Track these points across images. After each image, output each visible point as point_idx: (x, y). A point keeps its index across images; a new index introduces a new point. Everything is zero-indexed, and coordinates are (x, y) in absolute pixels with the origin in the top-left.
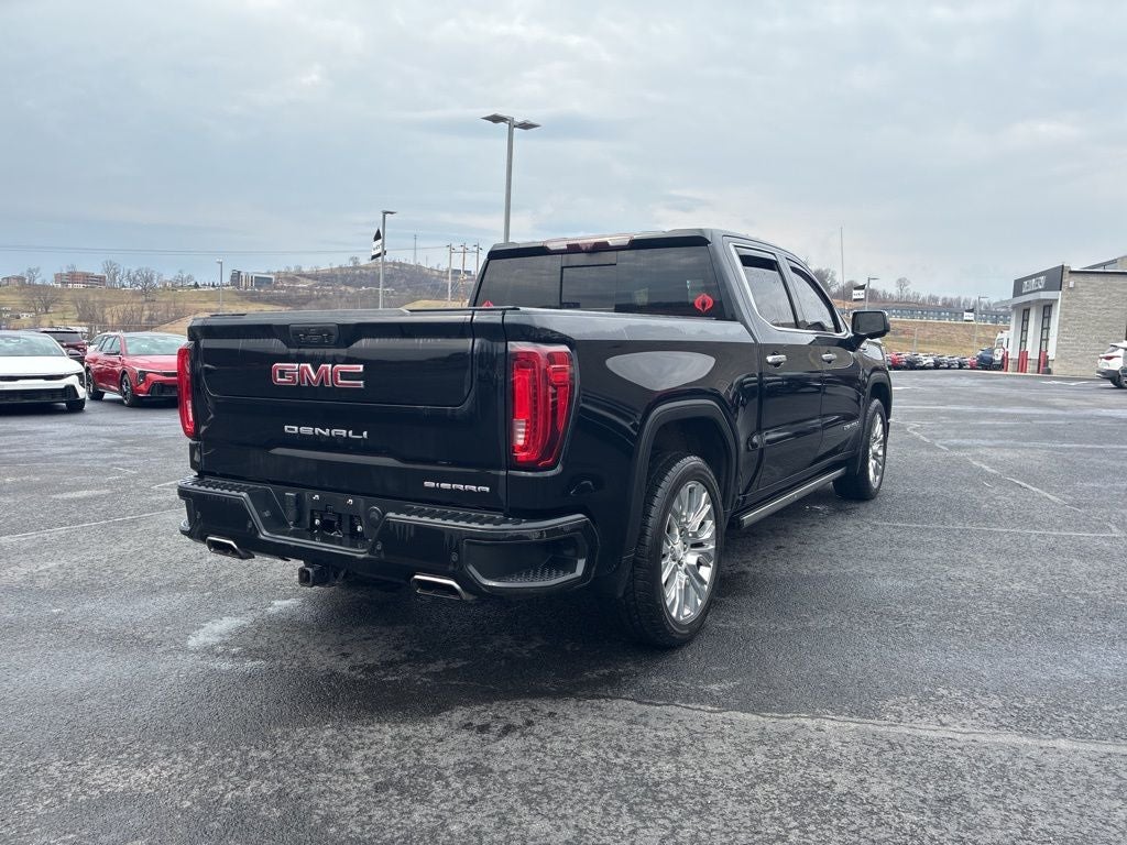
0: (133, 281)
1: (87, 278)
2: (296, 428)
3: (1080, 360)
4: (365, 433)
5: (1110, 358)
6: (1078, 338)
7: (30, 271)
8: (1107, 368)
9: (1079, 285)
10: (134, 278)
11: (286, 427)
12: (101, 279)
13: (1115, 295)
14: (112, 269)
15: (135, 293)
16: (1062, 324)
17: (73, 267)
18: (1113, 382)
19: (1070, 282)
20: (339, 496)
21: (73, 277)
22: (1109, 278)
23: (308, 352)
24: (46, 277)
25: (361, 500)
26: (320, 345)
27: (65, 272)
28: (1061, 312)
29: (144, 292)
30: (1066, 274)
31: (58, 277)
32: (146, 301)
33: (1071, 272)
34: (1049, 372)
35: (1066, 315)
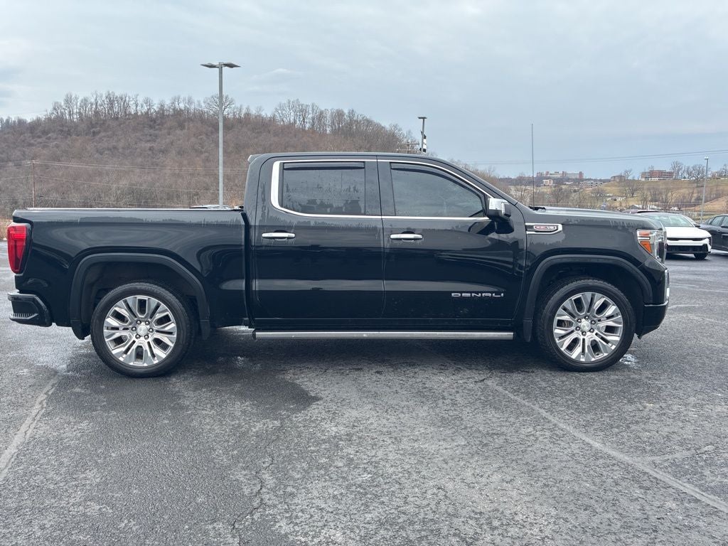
0: (690, 174)
1: (661, 174)
7: (626, 172)
10: (691, 173)
12: (670, 174)
14: (677, 166)
15: (690, 182)
17: (652, 167)
21: (652, 174)
24: (636, 175)
27: (647, 171)
29: (697, 181)
31: (643, 174)
32: (698, 187)
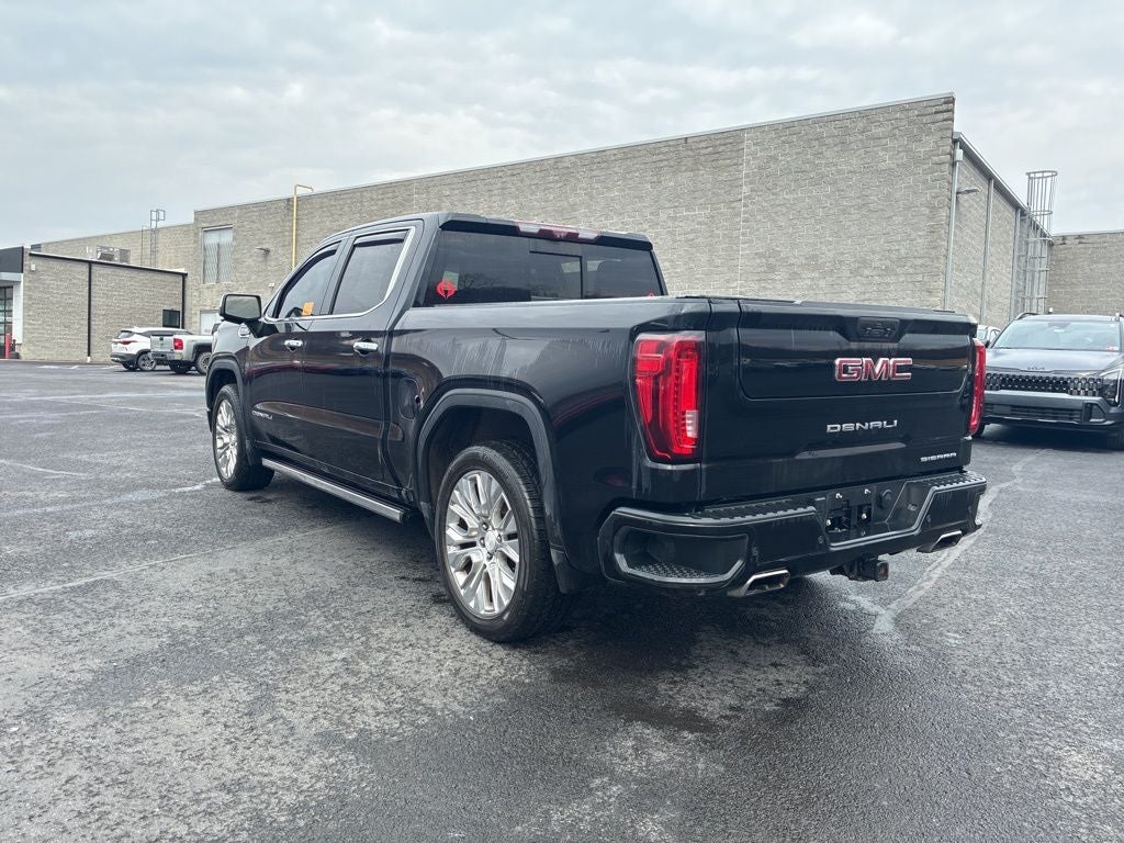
2: (839, 426)
3: (47, 344)
4: (896, 422)
5: (127, 343)
6: (44, 322)
8: (126, 352)
9: (40, 269)
11: (829, 426)
13: (75, 281)
16: (26, 308)
18: (125, 365)
19: (32, 264)
20: (856, 489)
22: (69, 264)
23: (868, 345)
25: (874, 486)
26: (881, 339)
28: (24, 295)
30: (26, 256)
33: (31, 255)
34: (17, 356)
35: (30, 298)
